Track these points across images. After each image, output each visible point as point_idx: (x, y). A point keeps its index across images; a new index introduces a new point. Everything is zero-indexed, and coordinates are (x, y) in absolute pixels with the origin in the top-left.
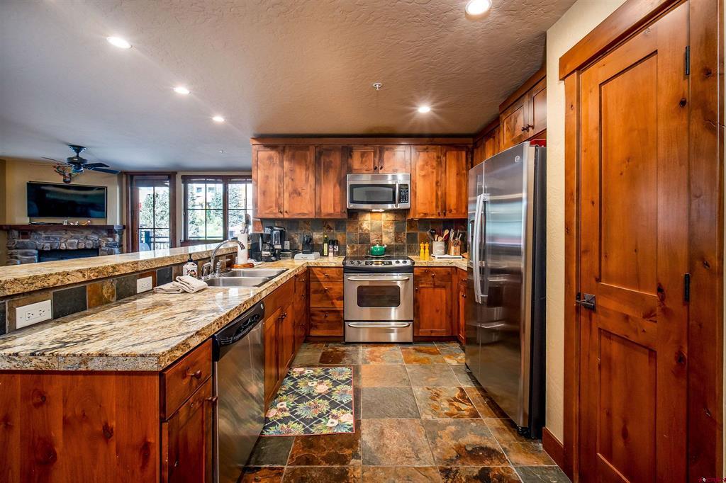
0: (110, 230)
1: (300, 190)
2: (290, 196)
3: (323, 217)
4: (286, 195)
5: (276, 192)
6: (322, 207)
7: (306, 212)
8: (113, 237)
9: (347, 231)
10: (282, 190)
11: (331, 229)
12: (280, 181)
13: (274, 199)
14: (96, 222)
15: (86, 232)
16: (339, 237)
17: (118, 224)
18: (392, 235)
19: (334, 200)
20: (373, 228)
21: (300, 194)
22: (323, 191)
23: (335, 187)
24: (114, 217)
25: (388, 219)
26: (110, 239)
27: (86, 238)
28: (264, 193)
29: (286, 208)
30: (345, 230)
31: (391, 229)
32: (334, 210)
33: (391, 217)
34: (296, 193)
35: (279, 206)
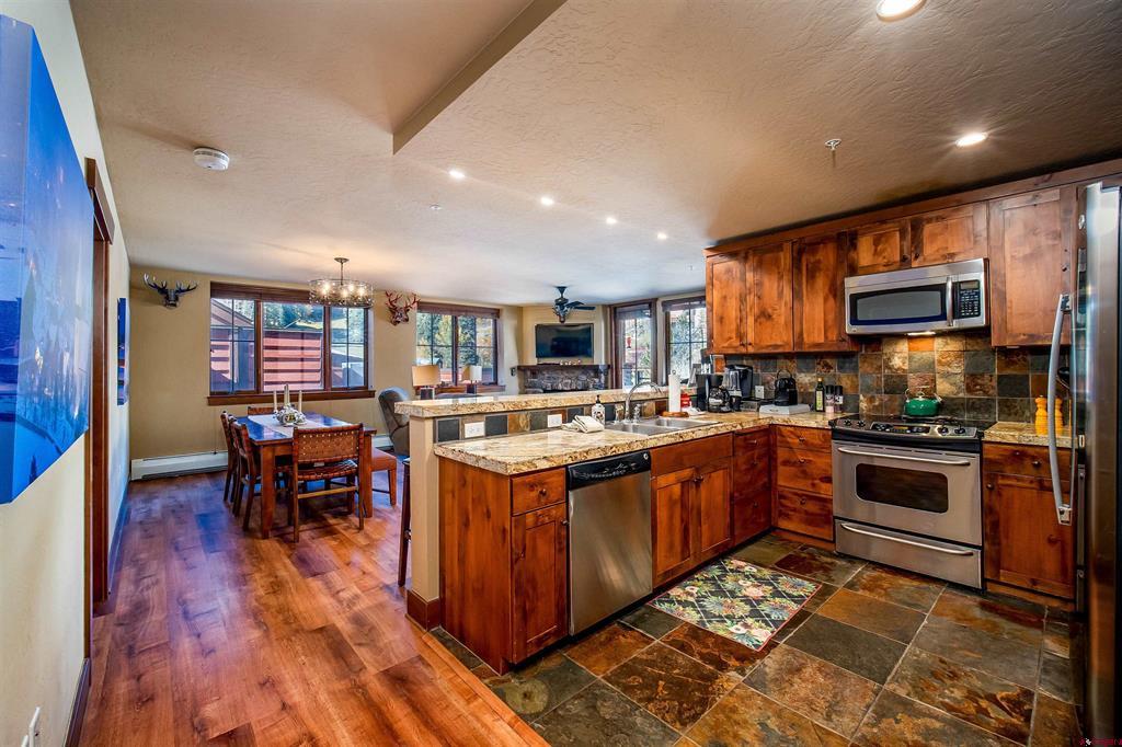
0: (595, 370)
1: (770, 311)
2: (756, 321)
3: (807, 350)
4: (751, 320)
5: (736, 318)
6: (805, 336)
7: (779, 343)
8: (599, 378)
9: (860, 370)
10: (744, 313)
11: (830, 368)
12: (741, 301)
13: (734, 327)
14: (586, 362)
15: (577, 372)
16: (845, 381)
17: (603, 363)
18: (960, 379)
19: (825, 322)
20: (915, 365)
21: (770, 317)
22: (807, 309)
23: (826, 300)
24: (600, 357)
25: (949, 348)
26: (597, 380)
27: (577, 378)
28: (721, 320)
29: (750, 337)
30: (855, 369)
31: (958, 369)
32: (826, 337)
33: (954, 345)
34: (764, 316)
35: (741, 336)
